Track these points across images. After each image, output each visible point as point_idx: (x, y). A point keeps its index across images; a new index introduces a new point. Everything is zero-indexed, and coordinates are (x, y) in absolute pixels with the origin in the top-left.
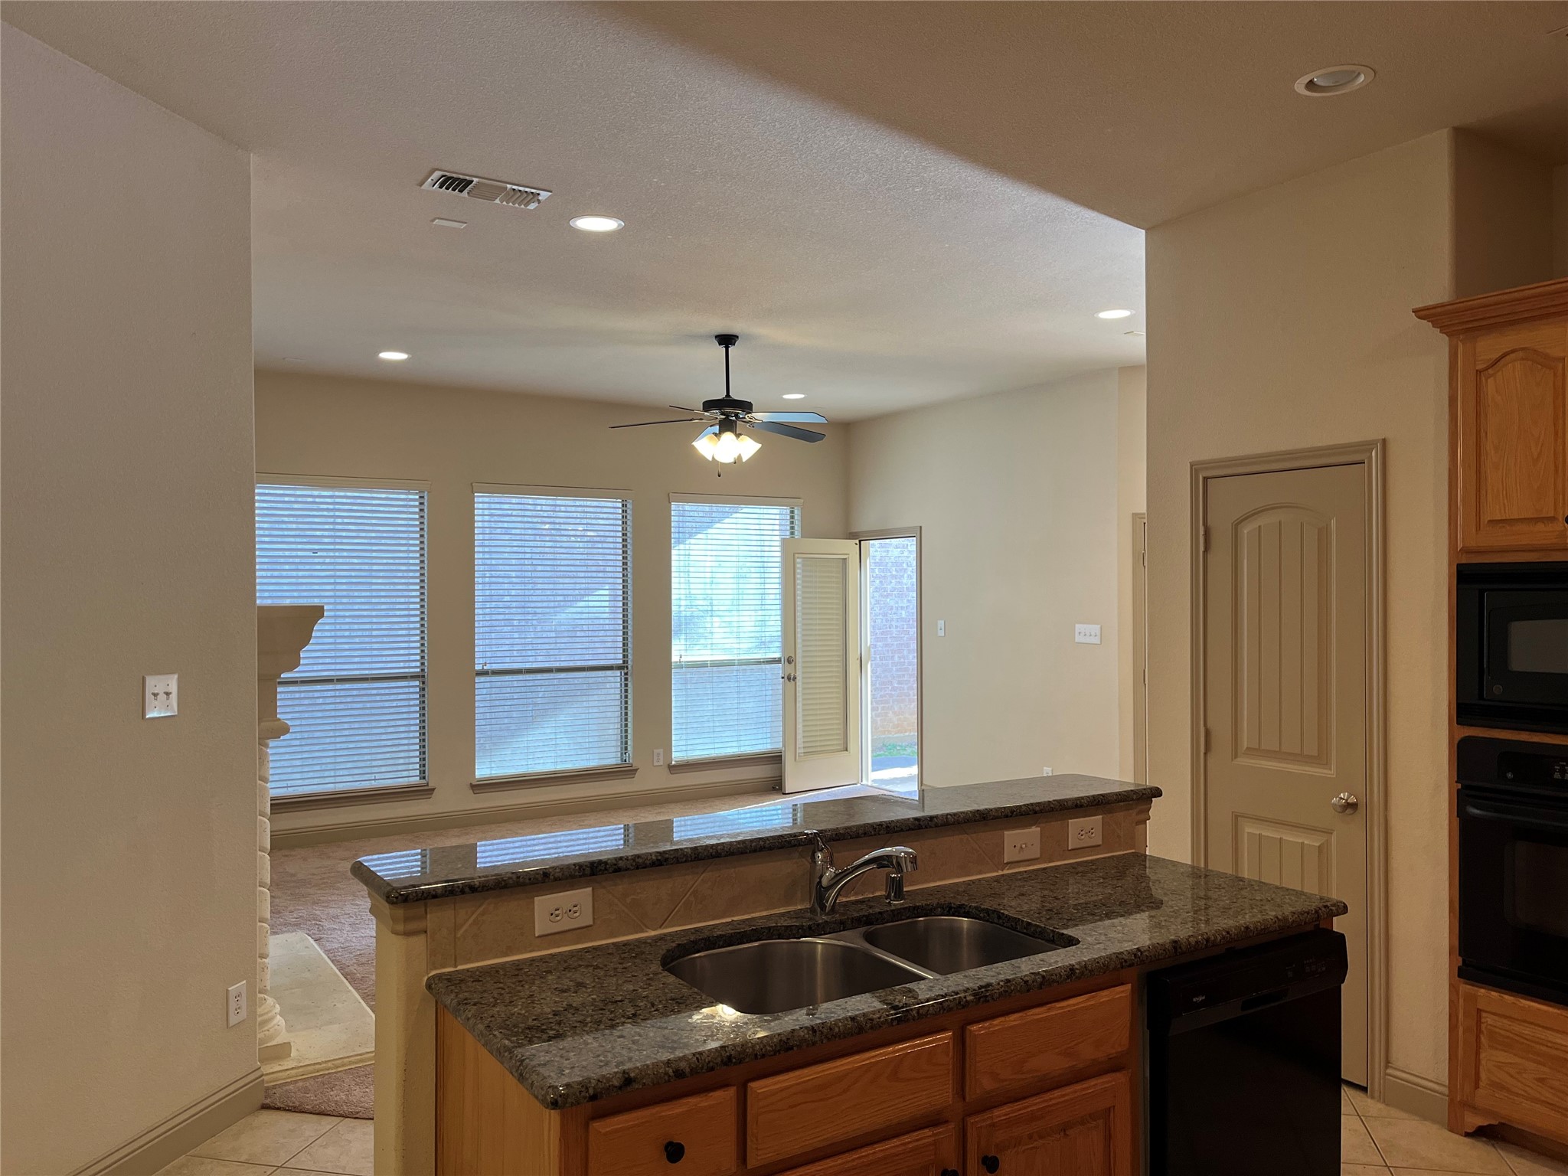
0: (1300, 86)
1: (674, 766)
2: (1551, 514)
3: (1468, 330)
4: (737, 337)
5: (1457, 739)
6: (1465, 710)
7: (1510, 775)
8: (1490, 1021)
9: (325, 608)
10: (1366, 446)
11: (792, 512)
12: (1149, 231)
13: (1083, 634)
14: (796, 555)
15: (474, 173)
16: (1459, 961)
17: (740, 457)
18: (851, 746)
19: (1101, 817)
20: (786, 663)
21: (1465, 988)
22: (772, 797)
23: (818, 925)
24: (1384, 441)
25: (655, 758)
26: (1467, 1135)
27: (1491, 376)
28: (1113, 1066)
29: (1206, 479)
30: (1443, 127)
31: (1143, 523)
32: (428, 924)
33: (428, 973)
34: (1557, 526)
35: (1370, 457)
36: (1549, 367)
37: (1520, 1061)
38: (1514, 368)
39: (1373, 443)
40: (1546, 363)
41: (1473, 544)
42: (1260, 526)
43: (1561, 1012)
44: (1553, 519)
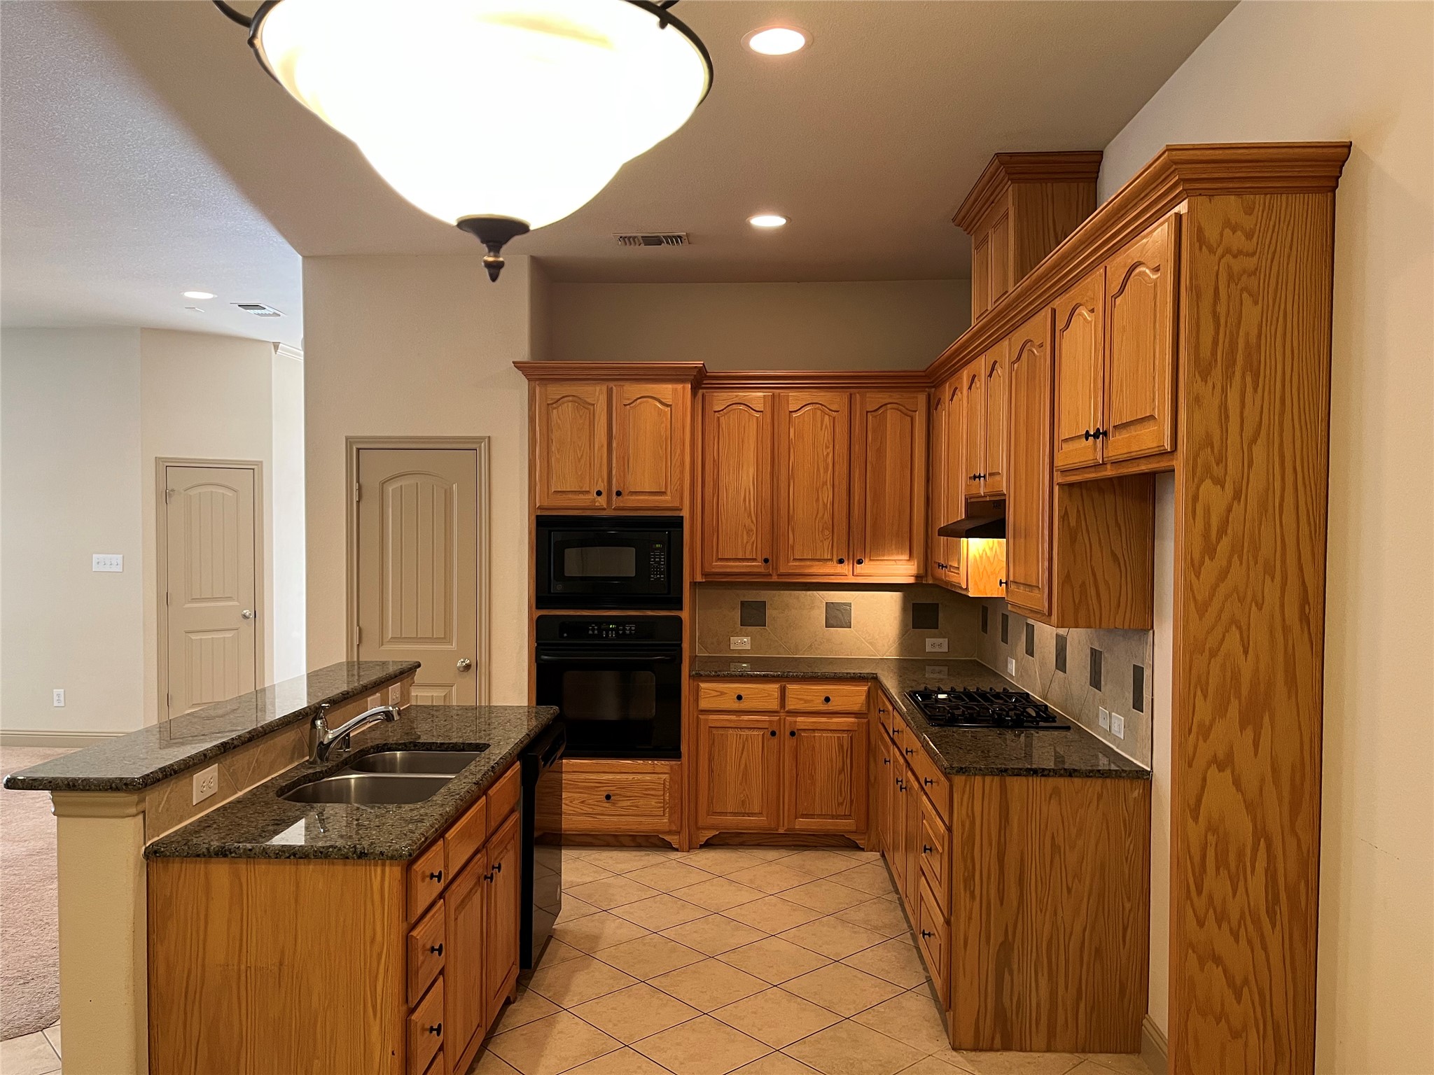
2: (588, 490)
3: (540, 379)
5: (535, 618)
6: (541, 599)
7: (565, 635)
10: (479, 440)
12: (311, 259)
19: (399, 683)
23: (329, 769)
24: (489, 437)
28: (513, 810)
29: (358, 450)
30: (525, 254)
31: (166, 466)
32: (147, 805)
33: (145, 844)
34: (590, 497)
35: (480, 447)
36: (587, 409)
37: (573, 794)
38: (568, 406)
39: (483, 438)
40: (584, 405)
41: (545, 504)
42: (401, 486)
43: (594, 761)
44: (588, 492)
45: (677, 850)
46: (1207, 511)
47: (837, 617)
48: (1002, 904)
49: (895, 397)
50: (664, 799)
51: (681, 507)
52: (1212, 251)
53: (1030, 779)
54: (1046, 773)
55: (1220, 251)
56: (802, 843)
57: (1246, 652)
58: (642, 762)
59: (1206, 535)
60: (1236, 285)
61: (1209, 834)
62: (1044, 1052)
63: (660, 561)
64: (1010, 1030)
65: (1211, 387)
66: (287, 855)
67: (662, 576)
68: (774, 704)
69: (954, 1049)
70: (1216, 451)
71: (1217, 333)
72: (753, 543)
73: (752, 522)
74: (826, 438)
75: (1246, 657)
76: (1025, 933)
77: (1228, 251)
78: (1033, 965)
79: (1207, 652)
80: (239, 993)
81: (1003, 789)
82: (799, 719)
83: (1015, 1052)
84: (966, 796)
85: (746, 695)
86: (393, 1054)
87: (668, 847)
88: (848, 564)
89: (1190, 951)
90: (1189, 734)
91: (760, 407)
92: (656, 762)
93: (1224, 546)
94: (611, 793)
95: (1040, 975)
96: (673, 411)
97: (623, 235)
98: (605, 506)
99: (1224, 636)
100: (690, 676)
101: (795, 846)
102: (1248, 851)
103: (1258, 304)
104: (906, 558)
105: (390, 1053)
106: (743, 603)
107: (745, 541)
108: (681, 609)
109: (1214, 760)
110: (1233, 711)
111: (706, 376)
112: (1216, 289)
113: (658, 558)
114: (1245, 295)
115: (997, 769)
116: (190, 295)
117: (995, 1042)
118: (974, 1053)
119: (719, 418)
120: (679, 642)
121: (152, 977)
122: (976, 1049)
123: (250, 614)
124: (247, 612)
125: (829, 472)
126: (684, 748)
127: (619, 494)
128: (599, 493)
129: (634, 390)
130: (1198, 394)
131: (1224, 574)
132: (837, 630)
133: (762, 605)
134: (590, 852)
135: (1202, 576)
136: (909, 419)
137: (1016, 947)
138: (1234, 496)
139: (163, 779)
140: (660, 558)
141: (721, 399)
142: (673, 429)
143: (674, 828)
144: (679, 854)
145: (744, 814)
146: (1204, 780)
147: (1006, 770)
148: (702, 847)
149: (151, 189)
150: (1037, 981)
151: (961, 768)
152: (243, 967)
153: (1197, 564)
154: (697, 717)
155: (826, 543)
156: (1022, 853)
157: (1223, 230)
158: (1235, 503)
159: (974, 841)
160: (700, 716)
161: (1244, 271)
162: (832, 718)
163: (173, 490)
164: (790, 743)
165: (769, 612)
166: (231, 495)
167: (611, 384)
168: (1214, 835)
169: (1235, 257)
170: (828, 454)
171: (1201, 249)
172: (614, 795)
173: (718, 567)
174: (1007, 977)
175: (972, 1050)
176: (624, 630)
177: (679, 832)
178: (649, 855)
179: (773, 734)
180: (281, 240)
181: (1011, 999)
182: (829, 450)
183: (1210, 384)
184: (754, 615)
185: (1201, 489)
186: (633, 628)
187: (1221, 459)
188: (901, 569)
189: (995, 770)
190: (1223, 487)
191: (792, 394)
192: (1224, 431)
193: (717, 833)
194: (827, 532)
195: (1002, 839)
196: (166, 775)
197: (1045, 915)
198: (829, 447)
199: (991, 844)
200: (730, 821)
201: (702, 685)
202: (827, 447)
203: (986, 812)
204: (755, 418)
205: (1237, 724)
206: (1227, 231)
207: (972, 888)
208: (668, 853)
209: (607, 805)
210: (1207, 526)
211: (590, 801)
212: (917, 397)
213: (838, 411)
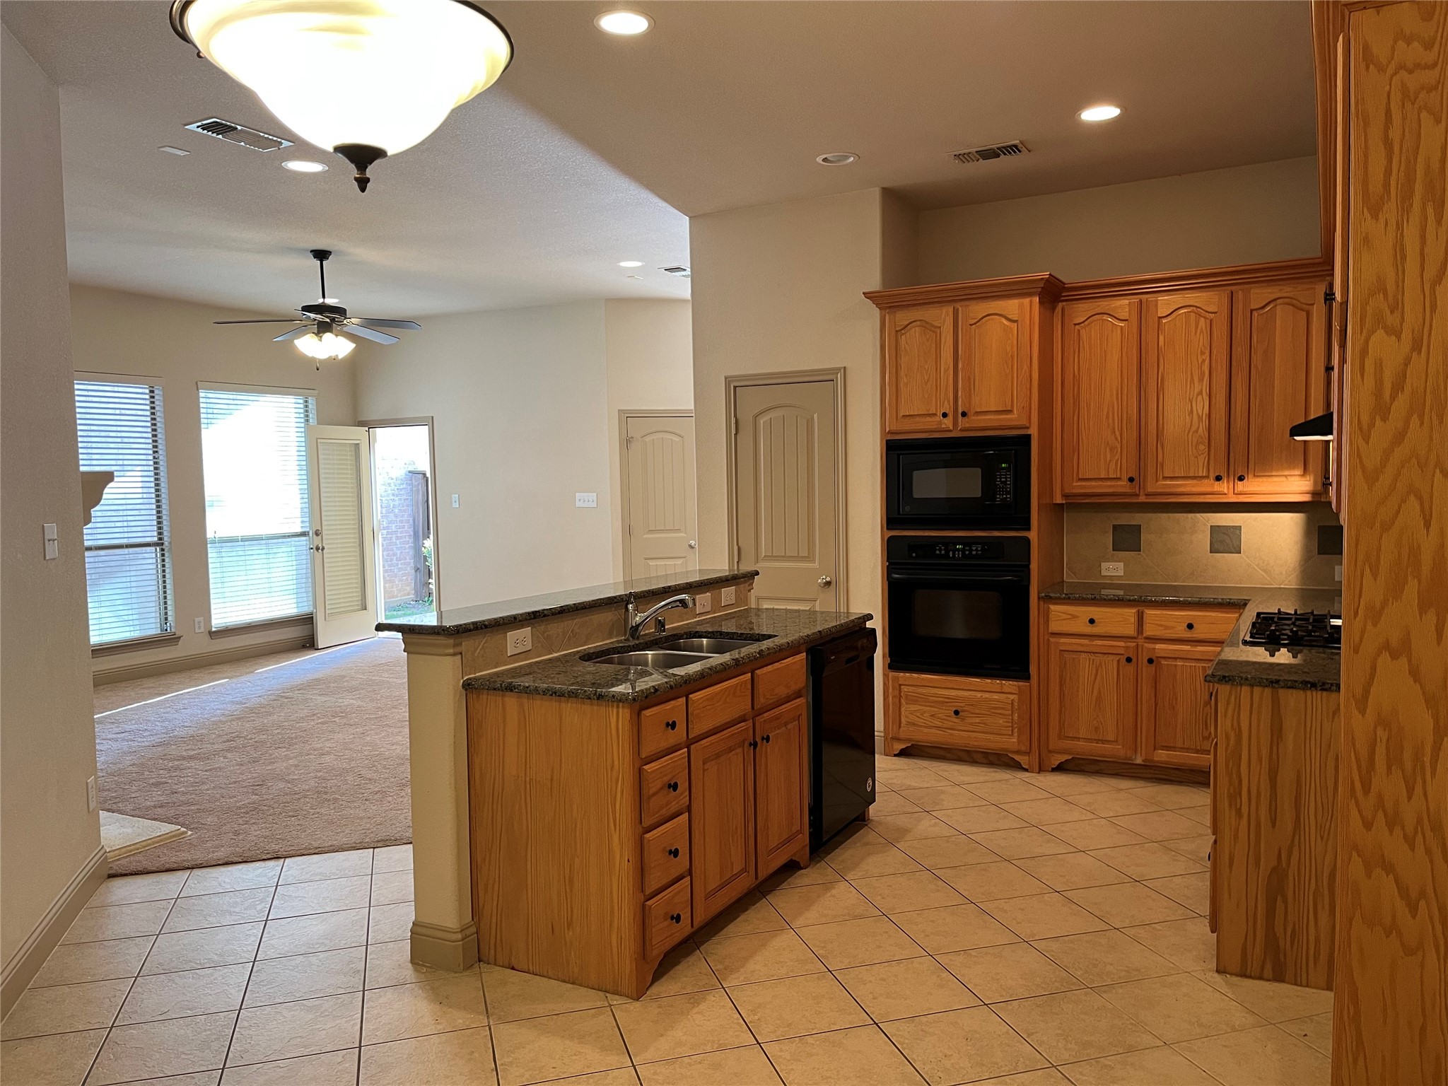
0: (819, 160)
1: (215, 632)
2: (934, 412)
3: (890, 307)
4: (331, 252)
5: (886, 538)
6: (892, 520)
7: (914, 554)
8: (906, 690)
9: (116, 474)
10: (835, 371)
11: (306, 402)
12: (696, 219)
13: (582, 501)
14: (319, 440)
15: (239, 123)
16: (888, 660)
17: (337, 356)
18: (369, 605)
19: (734, 587)
20: (315, 536)
21: (892, 674)
22: (309, 652)
23: (636, 645)
24: (845, 368)
25: (197, 626)
26: (895, 755)
27: (903, 334)
28: (798, 695)
29: (736, 388)
30: (875, 187)
31: (627, 417)
32: (463, 648)
33: (463, 678)
34: (937, 419)
35: (837, 377)
36: (934, 332)
37: (922, 708)
38: (915, 330)
39: (839, 369)
40: (931, 329)
41: (894, 428)
42: (771, 418)
43: (943, 678)
44: (935, 415)
45: (1026, 770)
46: (1379, 366)
47: (1226, 541)
48: (1274, 826)
49: (1287, 290)
50: (1012, 719)
51: (1028, 425)
52: (1381, 69)
53: (1309, 693)
54: (1327, 686)
55: (1390, 71)
56: (1165, 777)
57: (1427, 525)
58: (989, 681)
59: (1378, 393)
60: (1413, 104)
61: (1379, 728)
62: (1324, 989)
63: (1006, 481)
64: (1282, 959)
65: (1383, 225)
66: (551, 693)
67: (1008, 496)
68: (1131, 631)
69: (1218, 971)
70: (1390, 298)
71: (1390, 161)
72: (1117, 460)
73: (1116, 439)
74: (1201, 343)
75: (1428, 531)
76: (1303, 860)
77: (1401, 67)
78: (1311, 897)
79: (1378, 525)
80: (525, 798)
81: (1276, 703)
82: (1158, 646)
83: (1289, 986)
84: (1232, 705)
85: (1100, 619)
86: (629, 861)
87: (1017, 766)
88: (1228, 482)
89: (1354, 854)
90: (1355, 617)
91: (1125, 315)
92: (1004, 682)
93: (1400, 405)
94: (959, 709)
95: (1320, 907)
96: (1020, 327)
97: (957, 153)
98: (951, 428)
99: (1400, 507)
100: (1039, 598)
101: (1156, 779)
102: (1428, 750)
103: (1441, 122)
104: (1299, 473)
105: (627, 860)
106: (1115, 527)
107: (1108, 459)
108: (1029, 529)
109: (1387, 646)
110: (1411, 590)
111: (1064, 287)
112: (1388, 112)
113: (1005, 478)
114: (1424, 114)
115: (1267, 680)
116: (623, 264)
117: (1265, 971)
118: (1239, 978)
119: (1079, 331)
120: (1027, 563)
121: (471, 780)
122: (1243, 975)
123: (695, 545)
124: (692, 542)
125: (1204, 383)
126: (1033, 669)
127: (964, 414)
128: (945, 415)
129: (979, 309)
130: (1367, 234)
131: (1400, 437)
132: (1223, 557)
133: (1137, 529)
134: (941, 764)
135: (1371, 439)
136: (1304, 314)
137: (1290, 874)
138: (1413, 346)
139: (473, 630)
140: (1006, 478)
141: (1081, 311)
142: (1019, 345)
143: (1023, 748)
144: (1027, 774)
145: (1098, 741)
146: (1374, 668)
147: (1277, 682)
148: (1054, 770)
149: (549, 175)
150: (1315, 914)
151: (1224, 677)
152: (528, 779)
153: (1365, 426)
154: (1049, 640)
155: (1201, 460)
156: (1299, 772)
157: (1395, 42)
158: (1415, 354)
159: (1240, 757)
160: (1051, 639)
161: (1422, 88)
162: (1197, 646)
163: (632, 438)
164: (1147, 671)
165: (1144, 537)
166: (678, 440)
167: (958, 305)
168: (1385, 730)
169: (1410, 72)
170: (1204, 361)
171: (1367, 68)
172: (963, 711)
173: (1078, 487)
174: (1280, 905)
175: (1237, 975)
176: (971, 550)
177: (1029, 753)
178: (997, 772)
179: (1129, 660)
180: (664, 204)
181: (1285, 929)
182: (1204, 357)
183: (1382, 220)
184: (1127, 539)
185: (1371, 342)
186: (979, 549)
187: (1396, 307)
188: (1295, 486)
189: (1265, 681)
190: (1399, 338)
191: (1162, 298)
192: (1400, 273)
193: (1070, 758)
194: (1202, 447)
195: (1275, 757)
196: (477, 627)
197: (1327, 843)
198: (1205, 353)
199: (1260, 760)
200: (1083, 747)
201: (1052, 607)
202: (1203, 353)
203: (1254, 724)
204: (1119, 328)
205: (1416, 608)
206: (1401, 44)
207: (1238, 807)
208: (1016, 772)
209: (956, 720)
210: (1379, 382)
211: (940, 715)
212: (1314, 288)
213: (1216, 313)
